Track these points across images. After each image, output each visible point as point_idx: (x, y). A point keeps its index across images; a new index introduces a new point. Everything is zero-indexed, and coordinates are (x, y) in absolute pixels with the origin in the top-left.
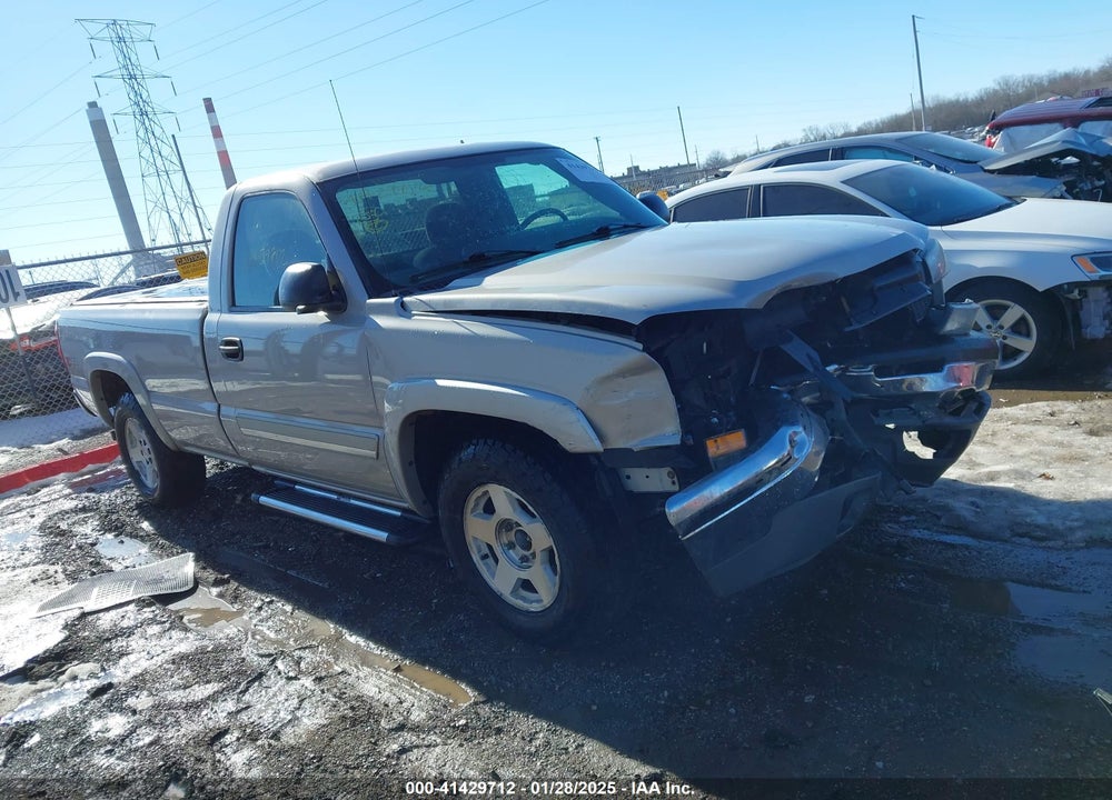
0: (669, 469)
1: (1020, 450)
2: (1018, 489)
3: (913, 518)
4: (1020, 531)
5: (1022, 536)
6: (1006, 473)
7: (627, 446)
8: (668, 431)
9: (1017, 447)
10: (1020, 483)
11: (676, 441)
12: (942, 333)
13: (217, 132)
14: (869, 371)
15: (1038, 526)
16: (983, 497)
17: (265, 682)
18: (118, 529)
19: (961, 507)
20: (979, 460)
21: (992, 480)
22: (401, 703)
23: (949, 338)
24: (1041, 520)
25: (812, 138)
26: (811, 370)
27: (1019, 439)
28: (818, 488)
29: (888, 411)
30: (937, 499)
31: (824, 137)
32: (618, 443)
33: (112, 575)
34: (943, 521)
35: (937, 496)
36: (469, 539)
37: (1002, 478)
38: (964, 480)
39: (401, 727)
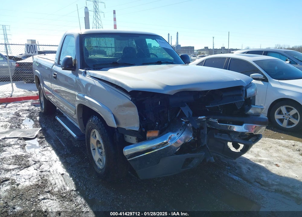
0: (136, 137)
1: (275, 155)
2: (265, 167)
3: (229, 168)
4: (257, 181)
5: (257, 182)
6: (266, 161)
7: (124, 127)
8: (135, 126)
9: (275, 153)
10: (267, 165)
11: (137, 129)
12: (246, 113)
13: (115, 19)
14: (216, 121)
15: (263, 181)
16: (253, 166)
17: (29, 168)
18: (31, 117)
19: (244, 169)
20: (260, 155)
21: (260, 162)
22: (55, 184)
23: (248, 115)
24: (265, 179)
25: (278, 48)
26: (187, 116)
27: (278, 151)
28: (177, 153)
29: (220, 134)
30: (239, 164)
31: (281, 48)
32: (122, 126)
33: (20, 130)
34: (237, 171)
35: (240, 163)
36: (91, 143)
37: (264, 162)
38: (251, 160)
39: (49, 192)
